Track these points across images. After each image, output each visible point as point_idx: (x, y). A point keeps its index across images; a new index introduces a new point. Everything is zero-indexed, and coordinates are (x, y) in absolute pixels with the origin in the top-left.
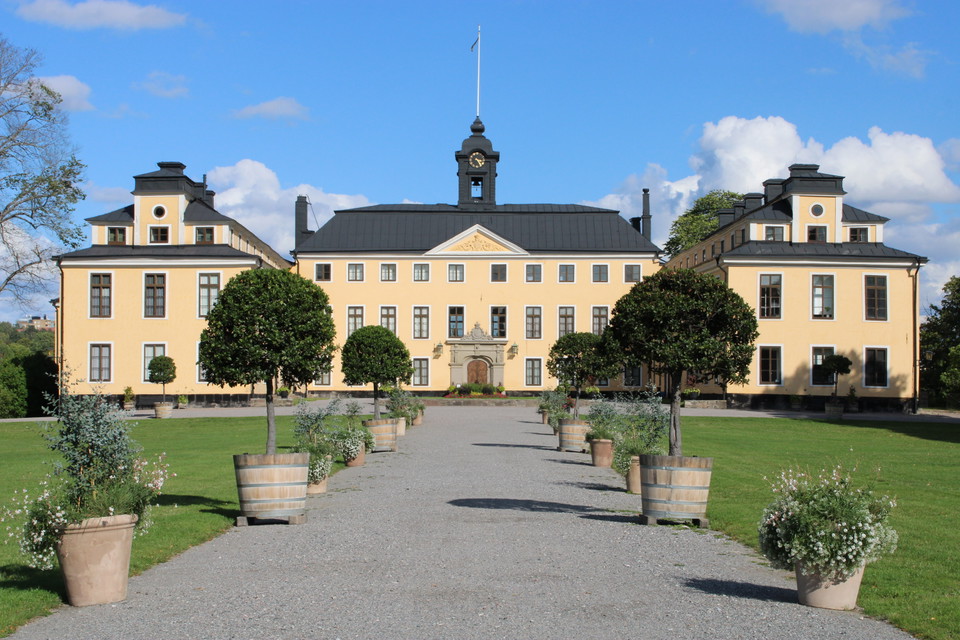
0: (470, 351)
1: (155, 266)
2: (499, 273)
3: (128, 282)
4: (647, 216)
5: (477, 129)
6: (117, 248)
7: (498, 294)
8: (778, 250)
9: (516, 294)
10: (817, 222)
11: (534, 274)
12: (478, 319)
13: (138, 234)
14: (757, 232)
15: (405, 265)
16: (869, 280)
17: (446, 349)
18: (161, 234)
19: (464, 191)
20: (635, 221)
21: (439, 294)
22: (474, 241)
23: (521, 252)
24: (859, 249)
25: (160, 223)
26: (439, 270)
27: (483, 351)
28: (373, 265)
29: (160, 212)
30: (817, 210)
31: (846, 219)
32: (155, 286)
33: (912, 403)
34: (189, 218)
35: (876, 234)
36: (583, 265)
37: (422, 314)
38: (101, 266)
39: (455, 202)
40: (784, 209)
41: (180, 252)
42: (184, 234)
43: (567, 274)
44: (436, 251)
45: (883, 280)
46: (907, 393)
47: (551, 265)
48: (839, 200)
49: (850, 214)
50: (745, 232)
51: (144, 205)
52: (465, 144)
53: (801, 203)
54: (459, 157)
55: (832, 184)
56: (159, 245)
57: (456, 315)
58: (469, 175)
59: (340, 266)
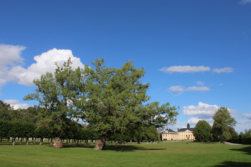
0: (188, 137)
2: (189, 133)
5: (188, 123)
6: (165, 133)
7: (189, 134)
12: (188, 135)
15: (184, 132)
21: (186, 134)
22: (188, 131)
23: (190, 131)
26: (186, 132)
28: (182, 132)
32: (166, 135)
37: (185, 135)
42: (168, 132)
51: (166, 131)
54: (187, 125)
56: (167, 133)
57: (187, 135)
58: (188, 127)
59: (180, 132)
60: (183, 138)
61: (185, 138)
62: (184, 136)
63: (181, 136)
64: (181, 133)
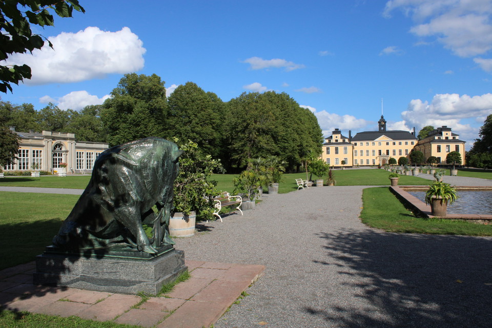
0: (383, 158)
1: (336, 146)
2: (387, 144)
3: (332, 148)
4: (414, 132)
5: (382, 117)
6: (330, 143)
7: (387, 148)
8: (440, 141)
9: (391, 148)
10: (447, 136)
11: (394, 144)
12: (384, 152)
13: (333, 141)
14: (436, 138)
15: (370, 143)
16: (456, 145)
17: (378, 158)
18: (337, 141)
19: (380, 128)
20: (412, 133)
21: (377, 148)
22: (383, 138)
23: (391, 140)
24: (454, 140)
25: (337, 139)
26: (377, 143)
27: (385, 158)
28: (364, 143)
29: (336, 137)
30: (447, 134)
31: (452, 135)
32: (337, 149)
33: (464, 166)
34: (341, 138)
35: (457, 138)
36: (403, 142)
37: (374, 151)
38: (328, 146)
39: (378, 130)
40: (441, 134)
41: (340, 144)
42: (340, 141)
43: (400, 144)
44: (376, 140)
45: (458, 146)
46: (463, 164)
47: (397, 142)
48: (450, 132)
49: (453, 134)
50: (434, 138)
51: (334, 136)
52: (380, 120)
53: (444, 133)
54: (379, 122)
55: (449, 130)
56: (337, 143)
57: (380, 151)
58: (381, 126)
59: (358, 143)
60: (368, 160)
61: (374, 160)
62: (371, 153)
63: (362, 155)
64: (362, 146)
